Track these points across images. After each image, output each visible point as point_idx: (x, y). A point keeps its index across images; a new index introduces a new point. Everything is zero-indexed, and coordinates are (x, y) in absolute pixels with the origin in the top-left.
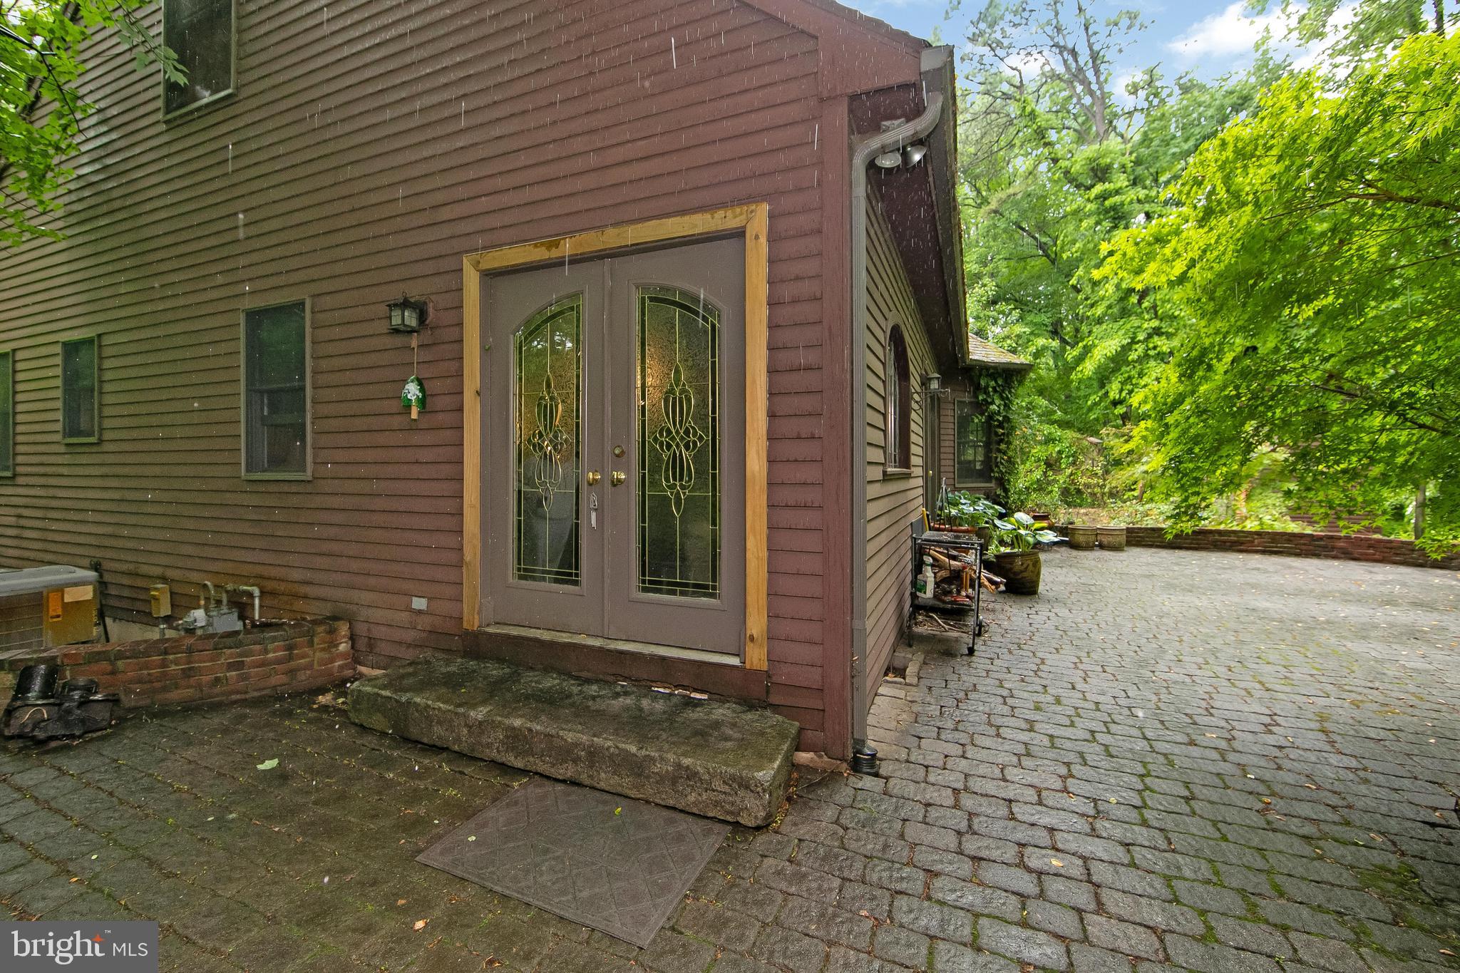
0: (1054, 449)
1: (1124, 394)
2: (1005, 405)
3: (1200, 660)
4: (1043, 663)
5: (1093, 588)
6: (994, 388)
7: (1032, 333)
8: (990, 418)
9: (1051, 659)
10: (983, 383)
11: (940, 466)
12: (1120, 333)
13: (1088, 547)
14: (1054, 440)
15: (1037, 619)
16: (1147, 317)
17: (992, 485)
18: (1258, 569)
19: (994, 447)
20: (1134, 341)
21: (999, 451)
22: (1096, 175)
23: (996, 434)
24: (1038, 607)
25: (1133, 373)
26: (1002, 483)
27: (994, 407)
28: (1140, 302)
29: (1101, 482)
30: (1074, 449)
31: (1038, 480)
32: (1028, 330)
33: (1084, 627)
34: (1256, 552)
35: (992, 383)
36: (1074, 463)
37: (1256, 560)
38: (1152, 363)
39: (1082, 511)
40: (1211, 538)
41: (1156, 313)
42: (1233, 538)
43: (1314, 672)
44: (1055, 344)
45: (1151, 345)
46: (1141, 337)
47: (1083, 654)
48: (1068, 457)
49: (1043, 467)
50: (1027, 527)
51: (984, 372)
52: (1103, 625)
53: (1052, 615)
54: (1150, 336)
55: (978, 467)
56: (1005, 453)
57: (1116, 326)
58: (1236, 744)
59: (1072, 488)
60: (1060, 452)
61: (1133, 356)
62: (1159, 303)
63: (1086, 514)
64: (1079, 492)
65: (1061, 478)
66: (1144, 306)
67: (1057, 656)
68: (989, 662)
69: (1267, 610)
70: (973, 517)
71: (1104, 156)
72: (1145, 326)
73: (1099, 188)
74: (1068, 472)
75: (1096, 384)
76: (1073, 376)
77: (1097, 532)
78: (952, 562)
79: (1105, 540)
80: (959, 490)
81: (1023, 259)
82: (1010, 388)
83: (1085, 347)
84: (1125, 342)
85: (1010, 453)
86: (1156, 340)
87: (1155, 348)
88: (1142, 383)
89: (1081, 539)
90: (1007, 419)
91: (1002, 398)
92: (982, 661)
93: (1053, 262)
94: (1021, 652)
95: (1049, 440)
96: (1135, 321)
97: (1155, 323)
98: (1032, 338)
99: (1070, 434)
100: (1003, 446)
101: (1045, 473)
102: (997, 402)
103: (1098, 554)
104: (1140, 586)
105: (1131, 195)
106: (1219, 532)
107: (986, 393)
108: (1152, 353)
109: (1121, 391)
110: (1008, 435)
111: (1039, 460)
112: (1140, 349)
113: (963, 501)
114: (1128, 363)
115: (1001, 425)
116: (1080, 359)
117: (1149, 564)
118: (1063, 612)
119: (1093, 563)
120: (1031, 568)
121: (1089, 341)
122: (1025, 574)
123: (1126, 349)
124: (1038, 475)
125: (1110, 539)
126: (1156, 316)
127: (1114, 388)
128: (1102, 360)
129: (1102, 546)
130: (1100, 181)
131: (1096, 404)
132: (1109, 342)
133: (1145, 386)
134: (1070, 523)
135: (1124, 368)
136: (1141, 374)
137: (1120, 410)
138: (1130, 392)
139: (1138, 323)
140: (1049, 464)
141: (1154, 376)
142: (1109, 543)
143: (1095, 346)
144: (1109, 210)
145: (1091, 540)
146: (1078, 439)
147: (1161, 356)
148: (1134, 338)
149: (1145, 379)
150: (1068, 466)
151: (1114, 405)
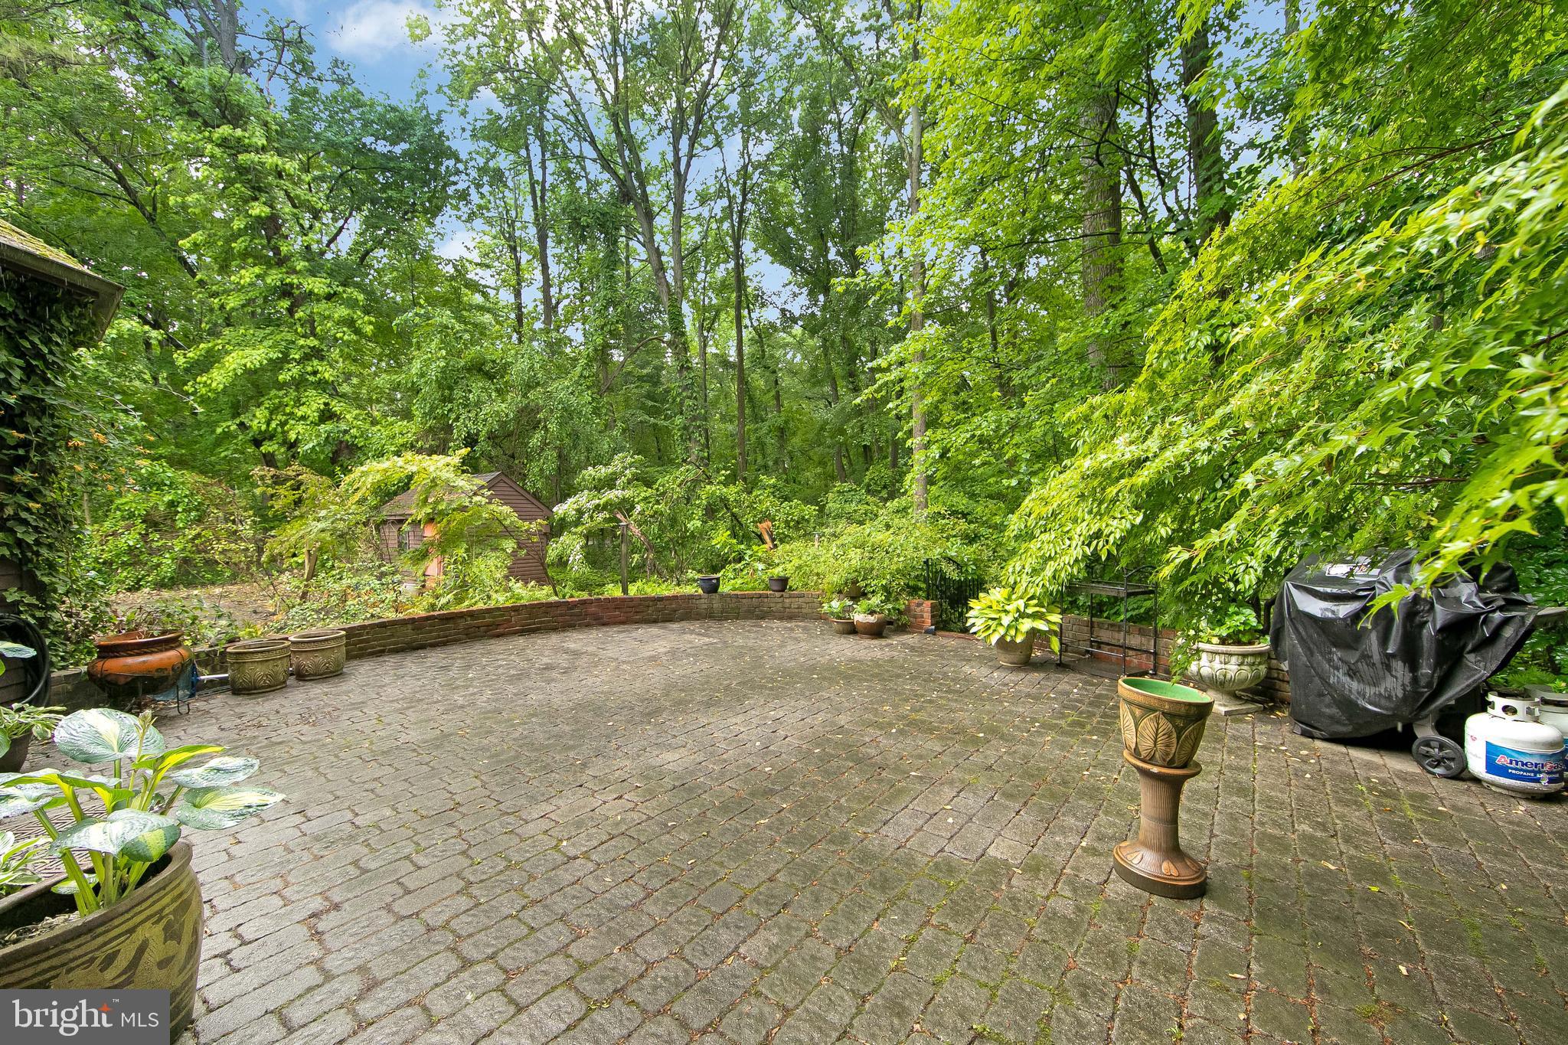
0: (161, 500)
1: (273, 425)
12: (265, 343)
13: (272, 687)
14: (160, 486)
16: (300, 330)
20: (285, 359)
25: (286, 399)
28: (291, 311)
29: (252, 547)
30: (199, 498)
31: (131, 550)
36: (199, 520)
38: (312, 392)
39: (218, 590)
40: (462, 624)
41: (313, 329)
45: (309, 369)
46: (297, 357)
48: (187, 511)
49: (141, 527)
54: (307, 358)
57: (260, 333)
59: (198, 557)
60: (172, 504)
61: (283, 376)
62: (316, 318)
63: (221, 596)
64: (209, 562)
65: (178, 544)
66: (297, 316)
71: (236, 92)
72: (302, 342)
74: (191, 533)
75: (227, 412)
76: (188, 389)
79: (307, 662)
83: (209, 351)
84: (274, 355)
86: (315, 362)
87: (315, 373)
88: (299, 413)
89: (257, 672)
93: (151, 218)
95: (150, 483)
96: (286, 334)
97: (313, 342)
99: (190, 477)
101: (144, 537)
105: (271, 159)
108: (311, 378)
109: (268, 424)
111: (132, 516)
114: (281, 386)
116: (202, 366)
123: (277, 365)
124: (131, 539)
125: (319, 659)
126: (314, 334)
127: (258, 419)
128: (239, 372)
129: (301, 676)
130: (229, 122)
131: (227, 435)
132: (248, 351)
133: (303, 418)
134: (231, 641)
135: (273, 392)
136: (298, 403)
137: (267, 447)
138: (283, 424)
139: (289, 337)
140: (151, 522)
141: (315, 406)
142: (317, 666)
143: (228, 353)
144: (243, 170)
145: (280, 669)
146: (206, 485)
147: (322, 385)
148: (286, 355)
149: (304, 409)
150: (189, 525)
151: (257, 443)
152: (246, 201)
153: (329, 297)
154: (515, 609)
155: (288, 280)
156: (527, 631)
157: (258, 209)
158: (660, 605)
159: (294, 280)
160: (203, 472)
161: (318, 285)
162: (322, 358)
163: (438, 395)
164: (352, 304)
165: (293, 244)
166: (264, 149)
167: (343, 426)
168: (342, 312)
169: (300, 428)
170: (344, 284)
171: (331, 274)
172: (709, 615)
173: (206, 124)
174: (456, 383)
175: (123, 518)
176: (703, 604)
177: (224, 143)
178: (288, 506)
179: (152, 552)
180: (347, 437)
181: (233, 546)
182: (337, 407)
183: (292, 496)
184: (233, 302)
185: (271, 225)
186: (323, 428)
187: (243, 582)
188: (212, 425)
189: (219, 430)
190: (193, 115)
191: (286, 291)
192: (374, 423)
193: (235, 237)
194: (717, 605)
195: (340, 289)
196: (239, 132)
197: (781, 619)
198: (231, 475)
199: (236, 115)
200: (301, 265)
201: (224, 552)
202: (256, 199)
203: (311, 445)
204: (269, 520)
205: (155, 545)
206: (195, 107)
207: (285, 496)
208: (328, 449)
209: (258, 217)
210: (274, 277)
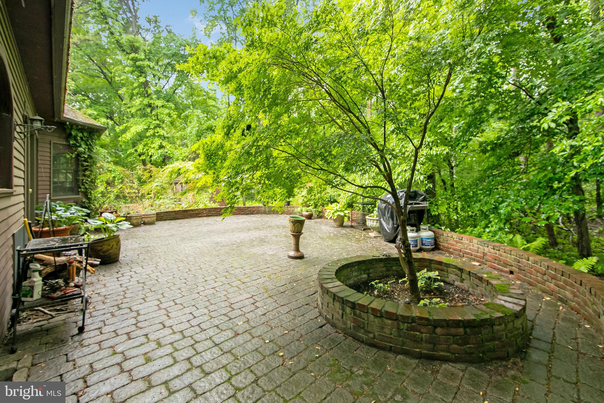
0: (111, 176)
1: (144, 150)
2: (89, 149)
3: (214, 277)
4: (139, 314)
5: (149, 249)
6: (81, 138)
7: (98, 115)
8: (78, 155)
9: (143, 308)
10: (73, 133)
11: (37, 185)
12: (143, 123)
13: (138, 226)
15: (124, 280)
16: (154, 118)
17: (80, 196)
18: (208, 224)
19: (81, 173)
21: (85, 175)
22: (132, 50)
23: (83, 165)
24: (122, 271)
25: (149, 142)
26: (86, 194)
27: (81, 149)
28: (151, 112)
29: (136, 191)
30: (122, 175)
32: (96, 113)
33: (153, 276)
34: (204, 216)
35: (80, 135)
36: (122, 183)
37: (206, 220)
38: (156, 139)
40: (189, 213)
41: (157, 117)
42: (197, 212)
43: (251, 267)
44: (111, 123)
45: (156, 131)
46: (152, 127)
47: (160, 296)
48: (118, 179)
49: (105, 185)
50: (112, 222)
51: (74, 127)
52: (163, 272)
53: (132, 273)
54: (155, 127)
55: (68, 185)
56: (88, 177)
57: (141, 120)
58: (252, 324)
59: (121, 195)
60: (114, 177)
61: (148, 134)
62: (159, 114)
64: (125, 197)
65: (115, 190)
66: (153, 113)
67: (146, 305)
68: (97, 332)
69: (221, 242)
70: (69, 219)
71: (136, 42)
73: (133, 55)
74: (119, 187)
75: (131, 145)
76: (120, 139)
77: (142, 217)
78: (57, 259)
79: (146, 220)
80: (55, 201)
81: (92, 76)
82: (92, 139)
83: (126, 127)
84: (145, 127)
85: (92, 177)
86: (158, 129)
87: (158, 132)
88: (152, 146)
89: (134, 221)
90: (90, 157)
91: (87, 145)
92: (92, 334)
93: (110, 83)
94: (122, 312)
96: (149, 120)
97: (157, 122)
98: (98, 117)
99: (119, 168)
100: (87, 173)
101: (106, 188)
102: (84, 146)
103: (143, 228)
104: (171, 242)
105: (146, 63)
106: (192, 210)
107: (75, 139)
108: (156, 134)
109: (143, 150)
110: (91, 166)
111: (103, 181)
112: (151, 132)
113: (58, 208)
114: (147, 137)
115: (85, 161)
116: (124, 131)
117: (169, 229)
118: (139, 269)
119: (144, 233)
120: (115, 246)
121: (129, 124)
122: (111, 251)
123: (147, 130)
125: (149, 219)
126: (158, 119)
127: (140, 148)
128: (135, 133)
129: (145, 224)
130: (134, 52)
131: (131, 154)
132: (138, 126)
133: (154, 148)
134: (128, 214)
135: (145, 139)
136: (152, 143)
137: (143, 157)
138: (147, 150)
139: (150, 121)
140: (108, 183)
141: (157, 144)
142: (148, 221)
143: (131, 127)
144: (138, 67)
145: (139, 221)
146: (124, 171)
147: (159, 136)
148: (149, 127)
149: (154, 145)
150: (119, 184)
151: (140, 156)
152: (138, 77)
153: (163, 106)
154: (205, 209)
155: (150, 102)
156: (208, 216)
157: (142, 80)
158: (249, 209)
159: (152, 102)
160: (123, 167)
161: (159, 103)
162: (160, 127)
163: (196, 139)
164: (170, 108)
165: (152, 89)
166: (144, 59)
167: (166, 151)
168: (167, 111)
169: (153, 151)
170: (168, 101)
171: (164, 98)
172: (265, 213)
173: (127, 53)
174: (202, 134)
175: (100, 182)
176: (263, 209)
177: (132, 59)
178: (147, 178)
179: (108, 193)
180: (167, 154)
181: (131, 191)
182: (164, 144)
183: (149, 175)
184: (133, 110)
185: (146, 84)
186: (160, 151)
187: (134, 202)
188: (126, 150)
189: (128, 152)
190: (123, 51)
191: (150, 105)
192: (176, 149)
193: (135, 89)
194: (267, 210)
195: (166, 103)
196: (137, 55)
197: (287, 214)
198: (131, 167)
199: (135, 50)
200: (154, 97)
201: (128, 193)
202: (141, 76)
203: (155, 157)
204: (142, 182)
205: (109, 190)
206: (124, 48)
207: (147, 175)
208: (161, 158)
209: (142, 83)
210: (146, 101)
